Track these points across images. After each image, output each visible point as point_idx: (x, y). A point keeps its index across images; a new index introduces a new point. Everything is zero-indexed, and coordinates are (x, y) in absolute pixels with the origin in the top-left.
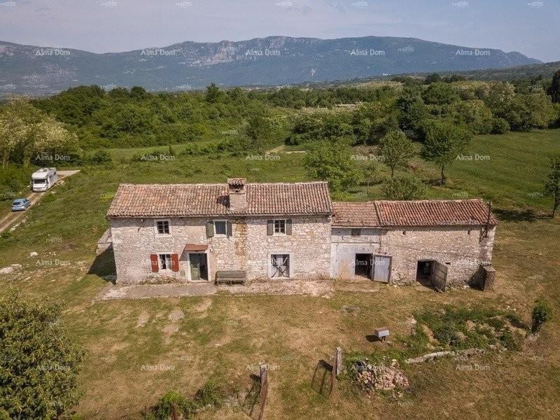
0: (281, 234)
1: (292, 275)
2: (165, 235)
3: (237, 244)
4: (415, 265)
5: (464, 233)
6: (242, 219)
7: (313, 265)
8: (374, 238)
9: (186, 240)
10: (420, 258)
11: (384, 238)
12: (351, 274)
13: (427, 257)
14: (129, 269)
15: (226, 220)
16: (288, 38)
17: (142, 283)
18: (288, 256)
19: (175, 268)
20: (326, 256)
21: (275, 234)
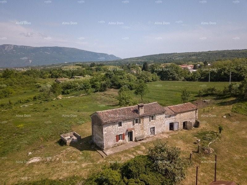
0: (153, 120)
1: (155, 134)
2: (121, 127)
3: (141, 126)
4: (182, 124)
5: (192, 112)
6: (143, 117)
7: (161, 129)
8: (174, 117)
9: (127, 128)
10: (184, 121)
11: (176, 117)
12: (168, 130)
13: (185, 121)
14: (109, 143)
15: (138, 118)
16: (15, 45)
17: (113, 147)
18: (154, 127)
19: (123, 139)
20: (164, 125)
21: (152, 121)
